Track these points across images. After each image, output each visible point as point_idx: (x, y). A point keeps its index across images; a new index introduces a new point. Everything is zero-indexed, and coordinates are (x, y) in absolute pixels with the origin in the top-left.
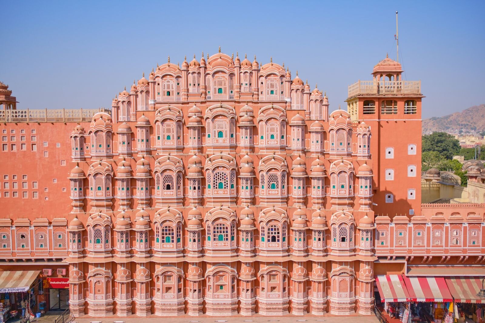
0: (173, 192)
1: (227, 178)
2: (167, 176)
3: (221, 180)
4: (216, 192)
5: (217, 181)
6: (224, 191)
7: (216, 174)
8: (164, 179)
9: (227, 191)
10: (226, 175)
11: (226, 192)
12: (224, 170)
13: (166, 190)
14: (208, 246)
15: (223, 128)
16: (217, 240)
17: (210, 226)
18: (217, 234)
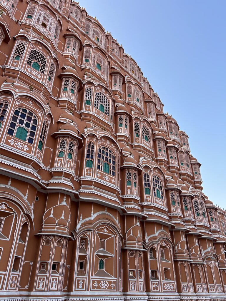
0: (41, 76)
1: (108, 105)
2: (38, 53)
3: (102, 102)
4: (97, 112)
5: (99, 101)
7: (98, 94)
8: (31, 52)
11: (107, 118)
12: (106, 94)
13: (31, 67)
14: (85, 176)
15: (101, 63)
16: (102, 170)
17: (93, 146)
18: (102, 161)
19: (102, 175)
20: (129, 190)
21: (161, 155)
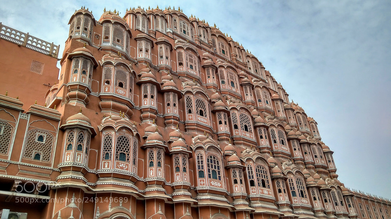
0: (206, 120)
1: (250, 123)
2: (199, 100)
3: (245, 122)
4: (244, 134)
7: (241, 116)
8: (196, 102)
10: (248, 119)
11: (251, 136)
12: (246, 113)
13: (200, 116)
14: (252, 193)
15: (233, 80)
16: (261, 186)
17: (251, 168)
18: (260, 179)
19: (263, 190)
20: (281, 197)
21: (296, 154)
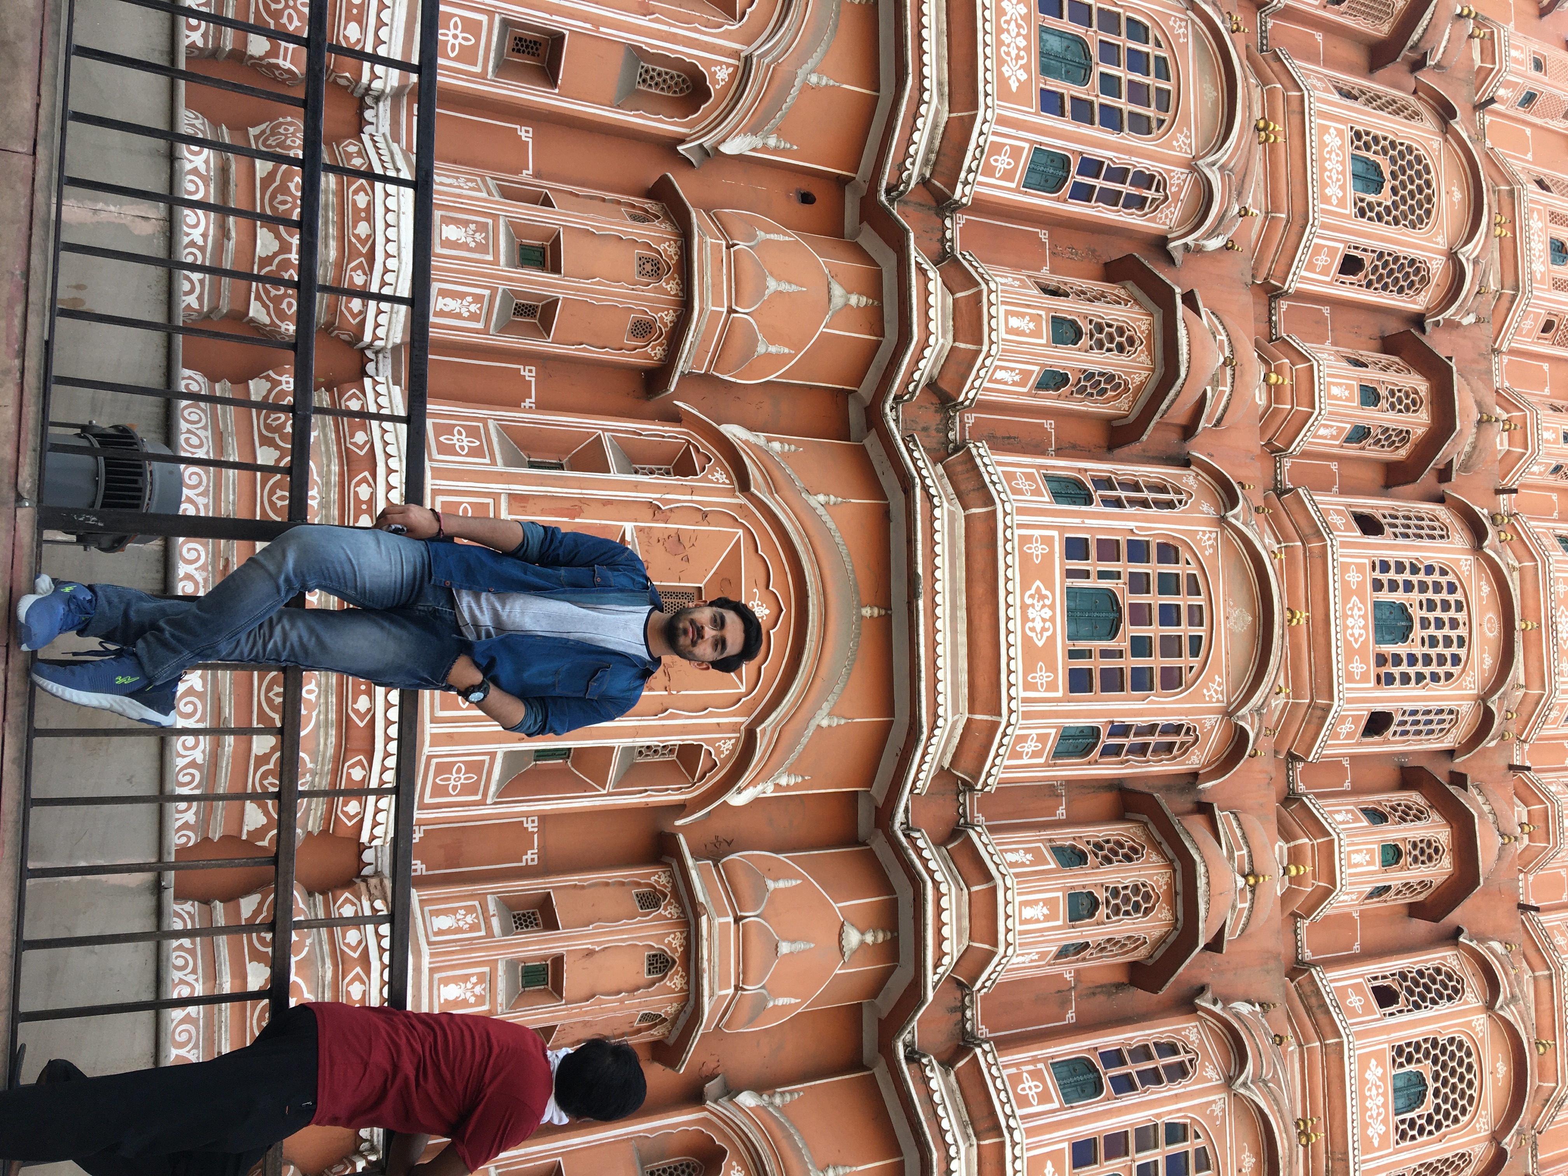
0: (1342, 203)
1: (1435, 677)
2: (1428, 184)
3: (1425, 623)
4: (1353, 577)
5: (1415, 596)
6: (1362, 652)
7: (1452, 589)
8: (1410, 149)
9: (1364, 678)
10: (1456, 670)
11: (1357, 667)
12: (1483, 651)
13: (1349, 149)
16: (1071, 574)
17: (1170, 505)
18: (1118, 575)
